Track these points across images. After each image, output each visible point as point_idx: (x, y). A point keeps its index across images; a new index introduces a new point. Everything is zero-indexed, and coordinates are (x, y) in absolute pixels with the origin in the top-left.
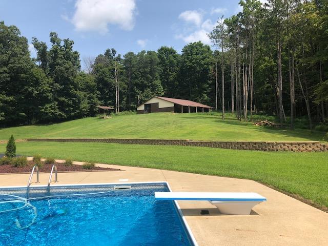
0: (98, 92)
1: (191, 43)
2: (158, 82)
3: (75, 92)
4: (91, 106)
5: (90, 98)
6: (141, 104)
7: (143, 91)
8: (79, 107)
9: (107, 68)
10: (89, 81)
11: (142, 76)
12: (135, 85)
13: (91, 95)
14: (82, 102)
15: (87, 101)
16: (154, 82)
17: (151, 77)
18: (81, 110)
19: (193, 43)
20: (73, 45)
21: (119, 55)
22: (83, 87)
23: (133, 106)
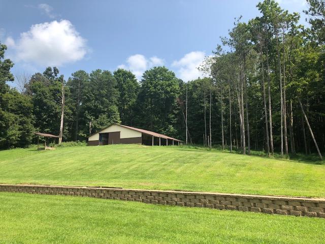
0: (32, 116)
1: (155, 68)
2: (115, 108)
3: (3, 112)
4: (23, 133)
5: (21, 123)
6: (93, 133)
7: (97, 117)
8: (6, 134)
9: (47, 88)
10: (23, 101)
11: (97, 99)
12: (85, 109)
13: (25, 119)
14: (11, 127)
15: (17, 126)
16: (110, 107)
17: (108, 101)
18: (8, 138)
19: (157, 68)
20: (5, 50)
21: (62, 76)
22: (14, 108)
23: (83, 135)
